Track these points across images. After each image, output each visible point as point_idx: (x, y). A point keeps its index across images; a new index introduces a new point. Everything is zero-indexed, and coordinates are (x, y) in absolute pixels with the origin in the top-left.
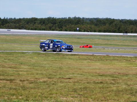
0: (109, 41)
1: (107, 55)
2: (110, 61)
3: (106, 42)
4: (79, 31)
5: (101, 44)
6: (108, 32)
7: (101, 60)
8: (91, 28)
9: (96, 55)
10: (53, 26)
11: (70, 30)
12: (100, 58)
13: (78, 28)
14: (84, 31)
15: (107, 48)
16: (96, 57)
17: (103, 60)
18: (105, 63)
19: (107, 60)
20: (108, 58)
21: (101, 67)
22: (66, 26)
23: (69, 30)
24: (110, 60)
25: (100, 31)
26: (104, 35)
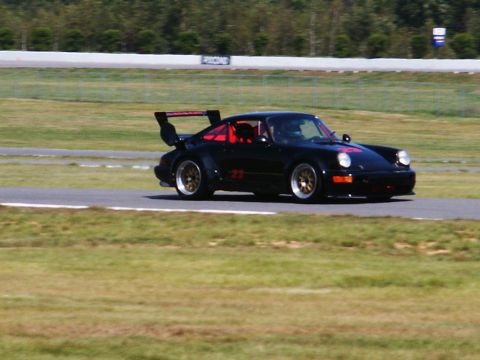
0: (106, 110)
1: (93, 209)
2: (116, 248)
3: (87, 118)
5: (51, 135)
6: (101, 51)
7: (56, 244)
9: (15, 210)
12: (45, 228)
15: (94, 158)
16: (20, 221)
17: (69, 244)
18: (82, 264)
19: (94, 245)
20: (99, 231)
21: (54, 292)
24: (115, 242)
25: (39, 42)
26: (75, 72)
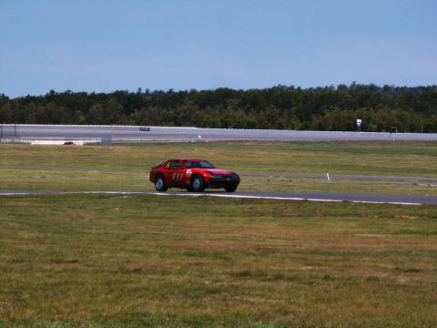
4: (363, 128)
8: (400, 118)
10: (280, 114)
11: (333, 126)
13: (359, 121)
14: (379, 130)
22: (323, 115)
23: (330, 127)
25: (428, 129)
